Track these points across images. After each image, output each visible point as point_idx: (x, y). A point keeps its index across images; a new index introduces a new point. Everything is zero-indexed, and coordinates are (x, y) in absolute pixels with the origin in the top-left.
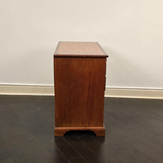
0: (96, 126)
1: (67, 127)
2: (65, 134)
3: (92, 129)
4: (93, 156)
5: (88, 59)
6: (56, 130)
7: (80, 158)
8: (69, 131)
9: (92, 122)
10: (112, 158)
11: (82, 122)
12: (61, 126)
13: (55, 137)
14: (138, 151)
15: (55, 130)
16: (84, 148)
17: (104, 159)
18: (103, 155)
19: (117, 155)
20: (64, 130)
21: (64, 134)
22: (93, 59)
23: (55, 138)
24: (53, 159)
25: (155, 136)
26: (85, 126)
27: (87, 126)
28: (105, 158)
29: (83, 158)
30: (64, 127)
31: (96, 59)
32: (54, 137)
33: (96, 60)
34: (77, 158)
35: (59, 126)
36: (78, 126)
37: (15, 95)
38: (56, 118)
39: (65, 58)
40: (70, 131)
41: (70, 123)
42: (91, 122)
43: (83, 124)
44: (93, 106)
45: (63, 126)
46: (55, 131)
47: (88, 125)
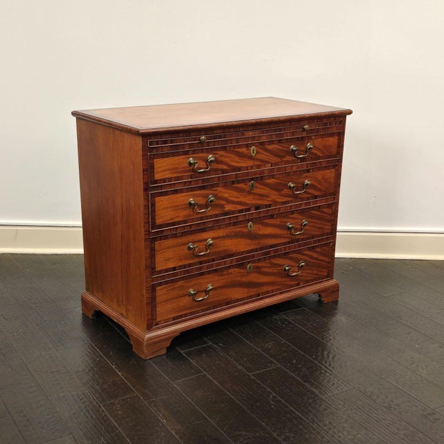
10: (359, 436)
17: (337, 437)
18: (335, 427)
19: (374, 427)
28: (340, 434)
29: (275, 434)
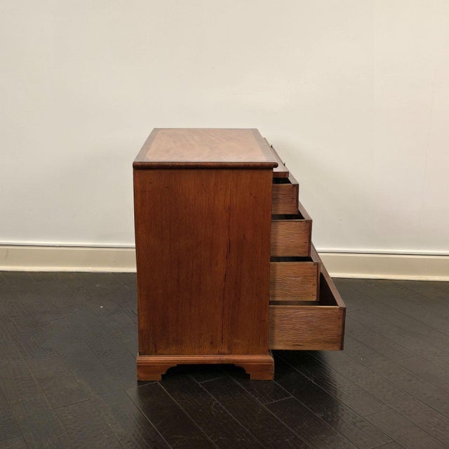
0: (247, 353)
1: (170, 354)
2: (164, 373)
3: (238, 361)
4: (238, 435)
5: (225, 172)
6: (141, 363)
7: (202, 439)
8: (175, 365)
9: (239, 341)
11: (211, 343)
12: (156, 353)
13: (138, 381)
14: (362, 421)
15: (138, 363)
16: (215, 412)
20: (163, 363)
21: (162, 375)
22: (236, 171)
23: (139, 385)
24: (129, 442)
25: (410, 381)
26: (220, 353)
27: (224, 354)
30: (161, 354)
31: (244, 173)
32: (136, 382)
33: (245, 176)
34: (193, 438)
35: (150, 354)
36: (200, 354)
37: (39, 272)
38: (140, 332)
39: (162, 171)
40: (178, 365)
41: (178, 344)
42: (236, 341)
43: (213, 346)
44: (239, 300)
45: (159, 352)
46: (138, 367)
47: (226, 351)
